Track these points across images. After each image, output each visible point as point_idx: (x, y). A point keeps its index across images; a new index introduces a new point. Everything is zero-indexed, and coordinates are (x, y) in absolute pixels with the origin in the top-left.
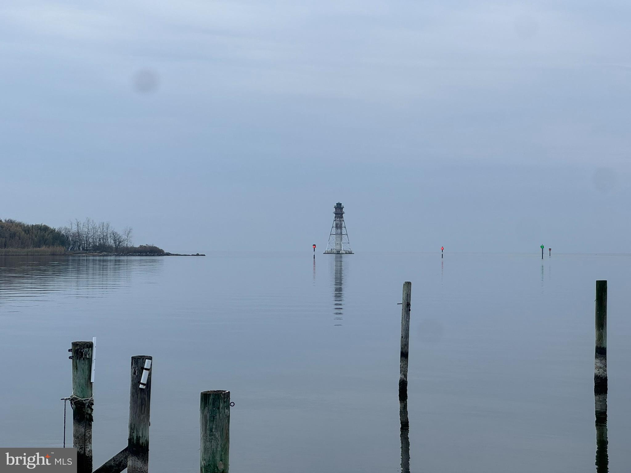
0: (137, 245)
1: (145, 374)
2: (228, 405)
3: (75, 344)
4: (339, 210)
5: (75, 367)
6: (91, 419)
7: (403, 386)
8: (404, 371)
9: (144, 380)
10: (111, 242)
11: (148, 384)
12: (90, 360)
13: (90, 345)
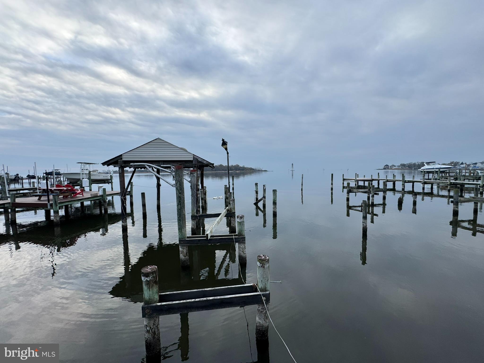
0: (264, 170)
1: (265, 187)
2: (276, 191)
3: (255, 183)
4: (292, 165)
5: (256, 186)
6: (258, 193)
7: (302, 189)
8: (302, 187)
9: (265, 188)
10: (260, 170)
11: (265, 189)
12: (258, 185)
13: (257, 183)
